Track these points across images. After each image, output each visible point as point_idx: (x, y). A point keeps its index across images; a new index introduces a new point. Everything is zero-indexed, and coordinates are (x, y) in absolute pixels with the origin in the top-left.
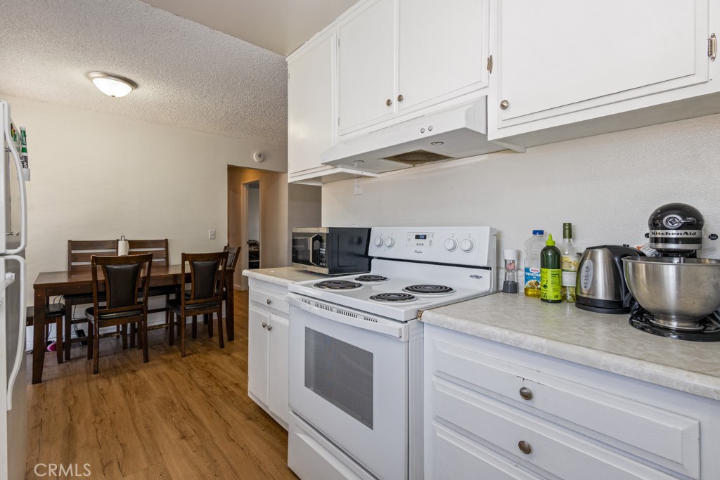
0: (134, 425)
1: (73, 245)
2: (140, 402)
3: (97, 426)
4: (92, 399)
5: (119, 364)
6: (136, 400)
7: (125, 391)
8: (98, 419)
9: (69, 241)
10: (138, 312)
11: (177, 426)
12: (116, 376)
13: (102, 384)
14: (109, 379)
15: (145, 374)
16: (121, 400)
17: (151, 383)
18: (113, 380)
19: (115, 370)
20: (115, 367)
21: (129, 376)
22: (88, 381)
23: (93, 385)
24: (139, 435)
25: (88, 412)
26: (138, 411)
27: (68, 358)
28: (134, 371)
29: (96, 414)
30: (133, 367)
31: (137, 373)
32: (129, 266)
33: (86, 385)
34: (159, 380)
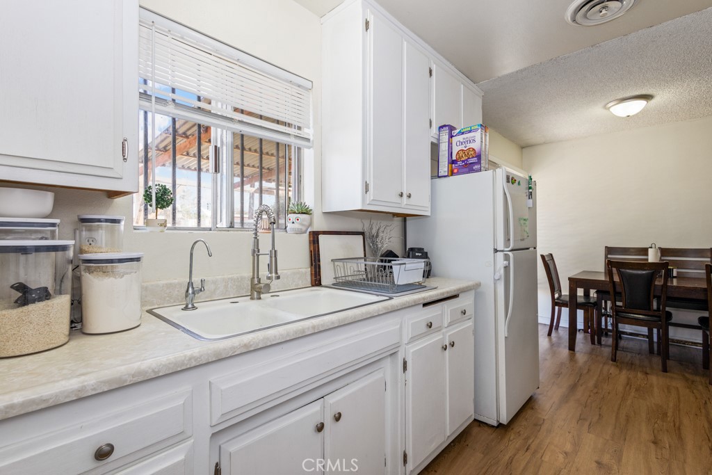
0: (619, 409)
1: (609, 250)
2: (635, 397)
3: (592, 394)
4: (599, 376)
5: (637, 362)
6: (633, 394)
7: (628, 384)
8: (595, 391)
9: (606, 247)
10: (655, 319)
11: (656, 431)
12: (628, 370)
13: (613, 370)
14: (621, 370)
15: (656, 380)
16: (620, 388)
17: (656, 390)
18: (624, 372)
19: (631, 366)
20: (632, 364)
21: (639, 375)
22: (604, 364)
23: (606, 368)
24: (617, 418)
25: (591, 384)
26: (629, 402)
27: (599, 342)
28: (647, 374)
29: (596, 386)
30: (648, 371)
31: (649, 376)
32: (644, 272)
33: (601, 365)
34: (666, 391)
